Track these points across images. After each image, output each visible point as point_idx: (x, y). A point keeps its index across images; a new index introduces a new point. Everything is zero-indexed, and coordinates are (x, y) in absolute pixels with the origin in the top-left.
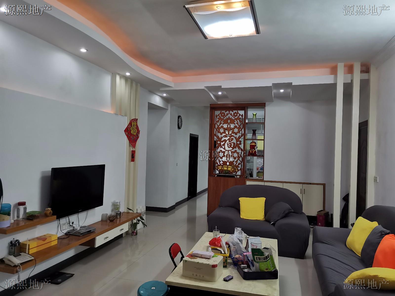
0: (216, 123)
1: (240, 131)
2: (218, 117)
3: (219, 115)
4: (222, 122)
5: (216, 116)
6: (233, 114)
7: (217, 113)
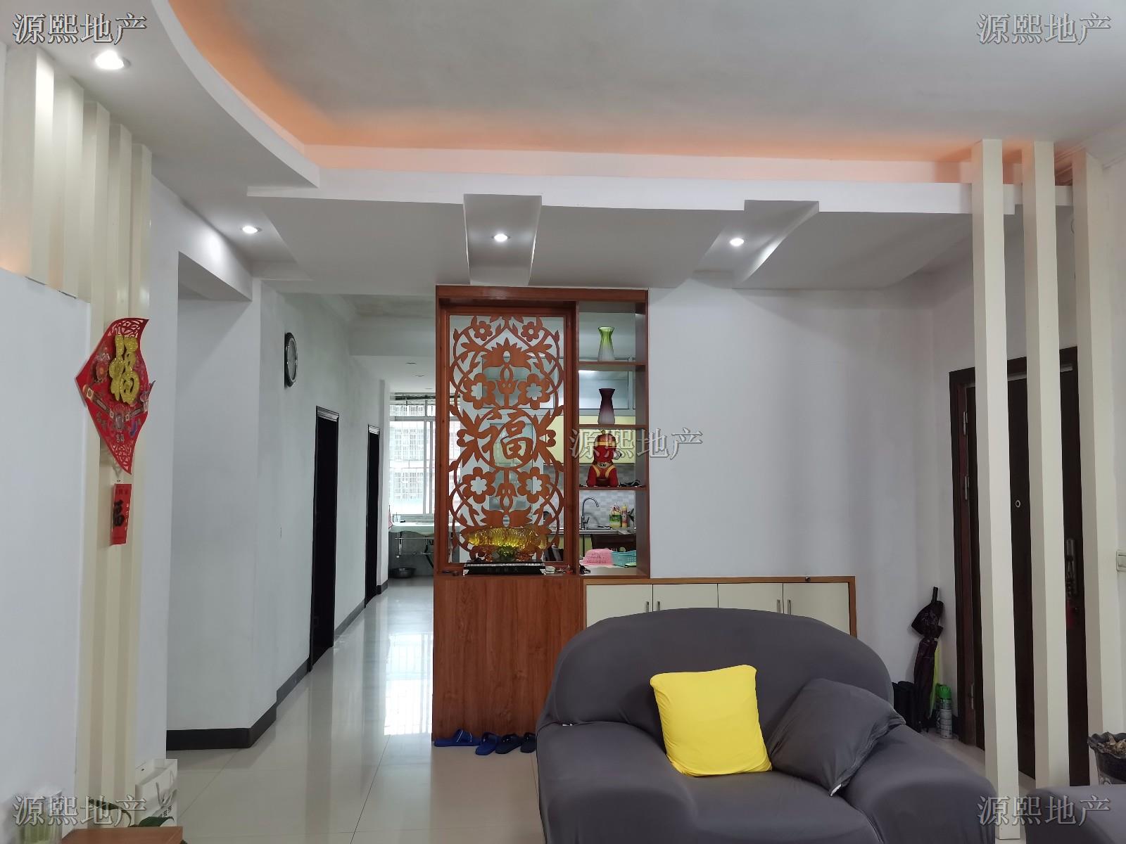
0: (455, 363)
1: (551, 393)
2: (463, 339)
3: (466, 332)
4: (479, 359)
5: (457, 337)
6: (520, 331)
7: (459, 322)
